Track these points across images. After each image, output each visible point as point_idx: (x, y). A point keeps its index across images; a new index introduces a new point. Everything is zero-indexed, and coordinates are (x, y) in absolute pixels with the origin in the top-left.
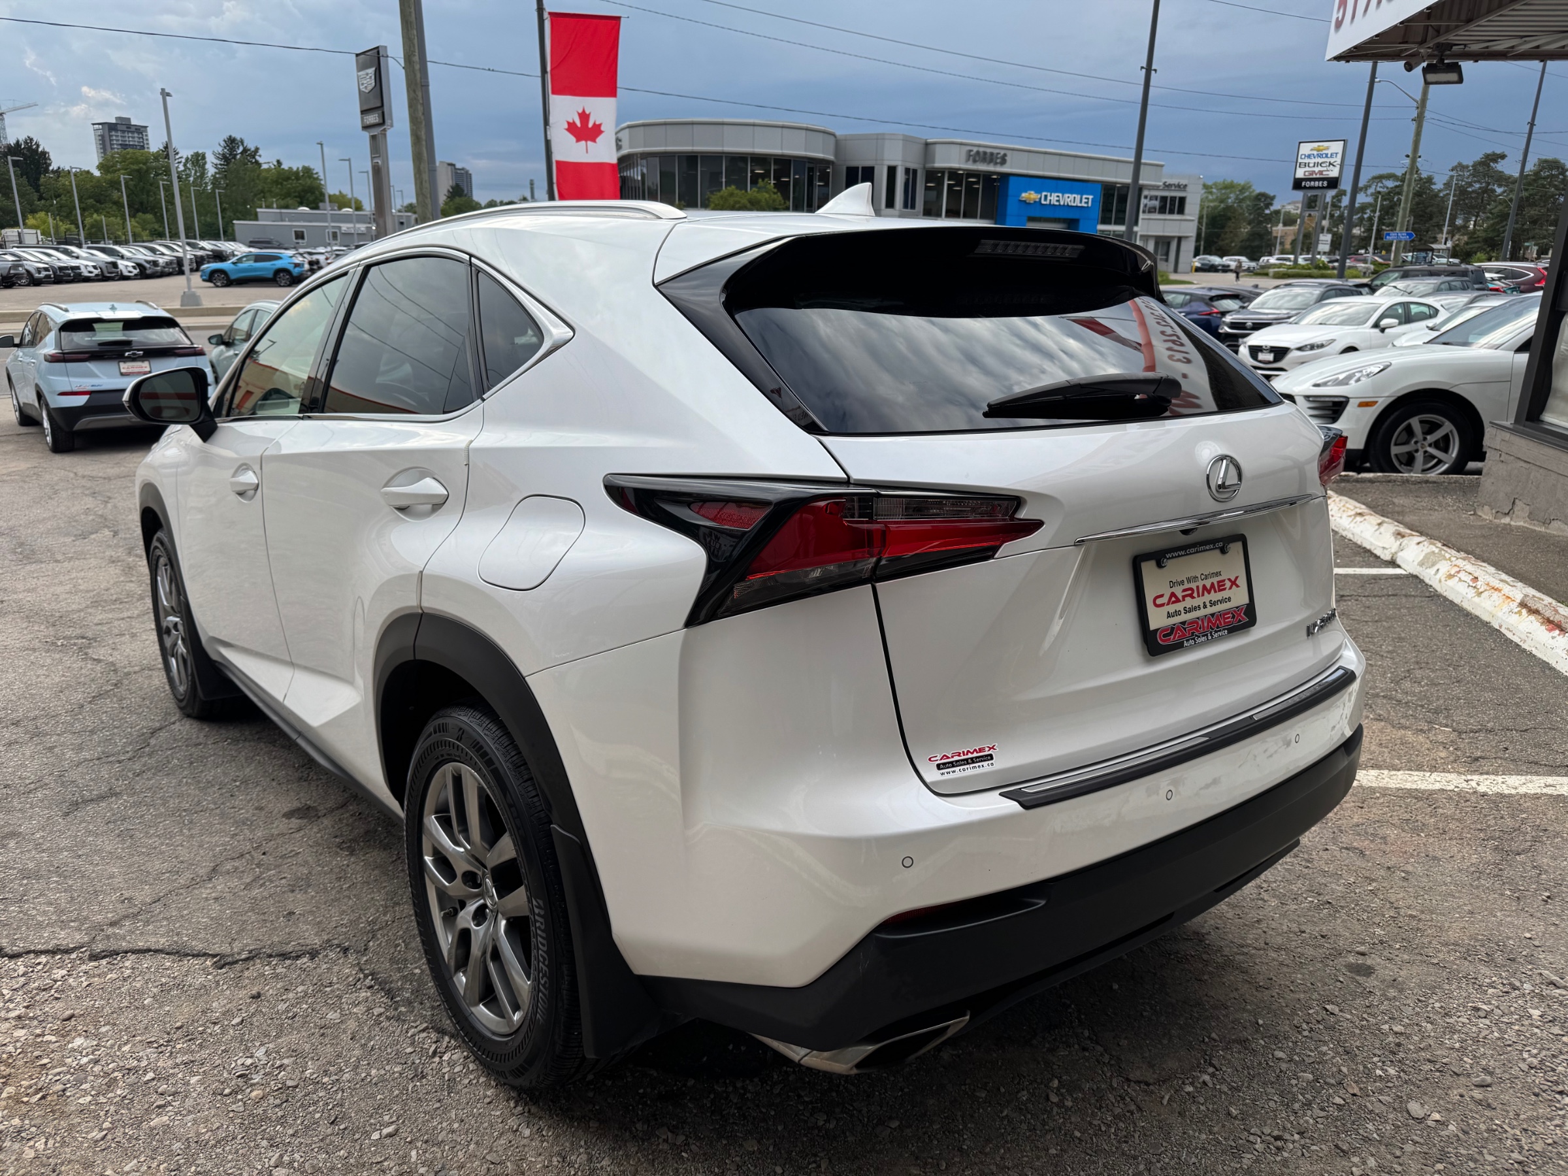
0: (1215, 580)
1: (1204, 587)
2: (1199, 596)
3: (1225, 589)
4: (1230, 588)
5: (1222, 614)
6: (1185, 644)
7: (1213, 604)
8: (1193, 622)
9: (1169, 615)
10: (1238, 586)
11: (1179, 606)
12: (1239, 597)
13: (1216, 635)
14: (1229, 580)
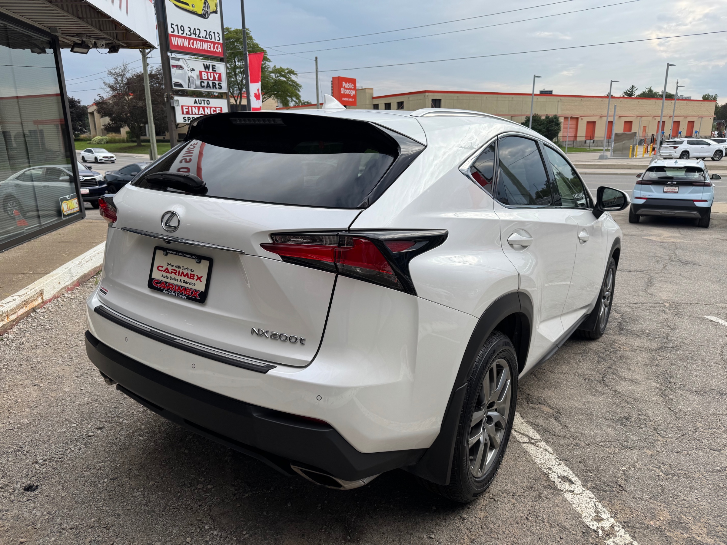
0: (190, 273)
1: (183, 273)
2: (179, 275)
3: (194, 279)
4: (197, 280)
5: (188, 289)
6: (164, 291)
7: (184, 282)
8: (172, 285)
9: (163, 276)
10: (201, 281)
11: (169, 275)
12: (200, 287)
13: (180, 296)
14: (197, 276)
